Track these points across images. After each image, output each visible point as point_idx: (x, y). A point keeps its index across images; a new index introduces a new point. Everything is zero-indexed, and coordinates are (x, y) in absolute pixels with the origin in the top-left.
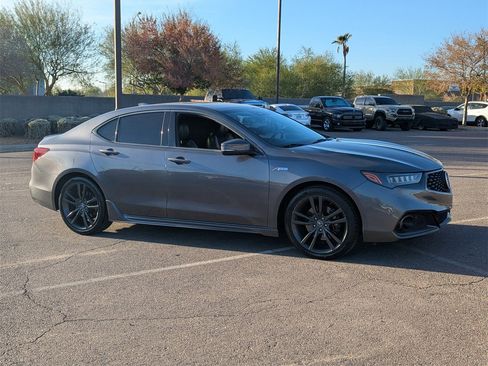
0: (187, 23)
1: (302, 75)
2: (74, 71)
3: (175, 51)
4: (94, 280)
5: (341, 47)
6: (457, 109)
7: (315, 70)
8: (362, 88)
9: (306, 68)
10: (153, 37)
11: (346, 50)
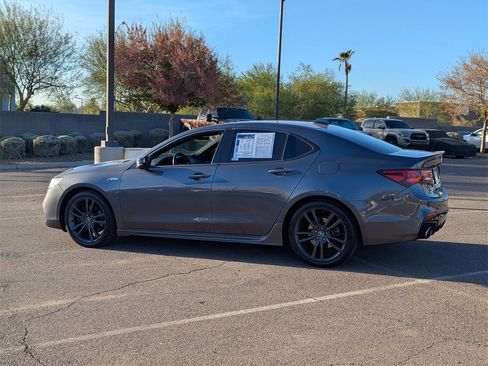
0: (179, 34)
1: (300, 95)
2: (51, 85)
3: (167, 65)
4: (108, 334)
5: (343, 64)
6: (474, 135)
7: (314, 89)
8: (364, 109)
9: (305, 87)
10: (143, 48)
11: (348, 68)
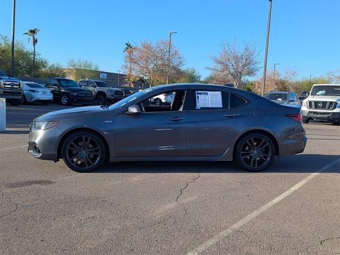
5: (32, 38)
11: (35, 41)
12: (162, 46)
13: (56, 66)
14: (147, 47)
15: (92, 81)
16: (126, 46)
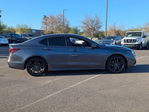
12: (59, 17)
13: (11, 28)
14: (52, 17)
15: (27, 34)
16: (44, 17)
